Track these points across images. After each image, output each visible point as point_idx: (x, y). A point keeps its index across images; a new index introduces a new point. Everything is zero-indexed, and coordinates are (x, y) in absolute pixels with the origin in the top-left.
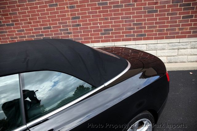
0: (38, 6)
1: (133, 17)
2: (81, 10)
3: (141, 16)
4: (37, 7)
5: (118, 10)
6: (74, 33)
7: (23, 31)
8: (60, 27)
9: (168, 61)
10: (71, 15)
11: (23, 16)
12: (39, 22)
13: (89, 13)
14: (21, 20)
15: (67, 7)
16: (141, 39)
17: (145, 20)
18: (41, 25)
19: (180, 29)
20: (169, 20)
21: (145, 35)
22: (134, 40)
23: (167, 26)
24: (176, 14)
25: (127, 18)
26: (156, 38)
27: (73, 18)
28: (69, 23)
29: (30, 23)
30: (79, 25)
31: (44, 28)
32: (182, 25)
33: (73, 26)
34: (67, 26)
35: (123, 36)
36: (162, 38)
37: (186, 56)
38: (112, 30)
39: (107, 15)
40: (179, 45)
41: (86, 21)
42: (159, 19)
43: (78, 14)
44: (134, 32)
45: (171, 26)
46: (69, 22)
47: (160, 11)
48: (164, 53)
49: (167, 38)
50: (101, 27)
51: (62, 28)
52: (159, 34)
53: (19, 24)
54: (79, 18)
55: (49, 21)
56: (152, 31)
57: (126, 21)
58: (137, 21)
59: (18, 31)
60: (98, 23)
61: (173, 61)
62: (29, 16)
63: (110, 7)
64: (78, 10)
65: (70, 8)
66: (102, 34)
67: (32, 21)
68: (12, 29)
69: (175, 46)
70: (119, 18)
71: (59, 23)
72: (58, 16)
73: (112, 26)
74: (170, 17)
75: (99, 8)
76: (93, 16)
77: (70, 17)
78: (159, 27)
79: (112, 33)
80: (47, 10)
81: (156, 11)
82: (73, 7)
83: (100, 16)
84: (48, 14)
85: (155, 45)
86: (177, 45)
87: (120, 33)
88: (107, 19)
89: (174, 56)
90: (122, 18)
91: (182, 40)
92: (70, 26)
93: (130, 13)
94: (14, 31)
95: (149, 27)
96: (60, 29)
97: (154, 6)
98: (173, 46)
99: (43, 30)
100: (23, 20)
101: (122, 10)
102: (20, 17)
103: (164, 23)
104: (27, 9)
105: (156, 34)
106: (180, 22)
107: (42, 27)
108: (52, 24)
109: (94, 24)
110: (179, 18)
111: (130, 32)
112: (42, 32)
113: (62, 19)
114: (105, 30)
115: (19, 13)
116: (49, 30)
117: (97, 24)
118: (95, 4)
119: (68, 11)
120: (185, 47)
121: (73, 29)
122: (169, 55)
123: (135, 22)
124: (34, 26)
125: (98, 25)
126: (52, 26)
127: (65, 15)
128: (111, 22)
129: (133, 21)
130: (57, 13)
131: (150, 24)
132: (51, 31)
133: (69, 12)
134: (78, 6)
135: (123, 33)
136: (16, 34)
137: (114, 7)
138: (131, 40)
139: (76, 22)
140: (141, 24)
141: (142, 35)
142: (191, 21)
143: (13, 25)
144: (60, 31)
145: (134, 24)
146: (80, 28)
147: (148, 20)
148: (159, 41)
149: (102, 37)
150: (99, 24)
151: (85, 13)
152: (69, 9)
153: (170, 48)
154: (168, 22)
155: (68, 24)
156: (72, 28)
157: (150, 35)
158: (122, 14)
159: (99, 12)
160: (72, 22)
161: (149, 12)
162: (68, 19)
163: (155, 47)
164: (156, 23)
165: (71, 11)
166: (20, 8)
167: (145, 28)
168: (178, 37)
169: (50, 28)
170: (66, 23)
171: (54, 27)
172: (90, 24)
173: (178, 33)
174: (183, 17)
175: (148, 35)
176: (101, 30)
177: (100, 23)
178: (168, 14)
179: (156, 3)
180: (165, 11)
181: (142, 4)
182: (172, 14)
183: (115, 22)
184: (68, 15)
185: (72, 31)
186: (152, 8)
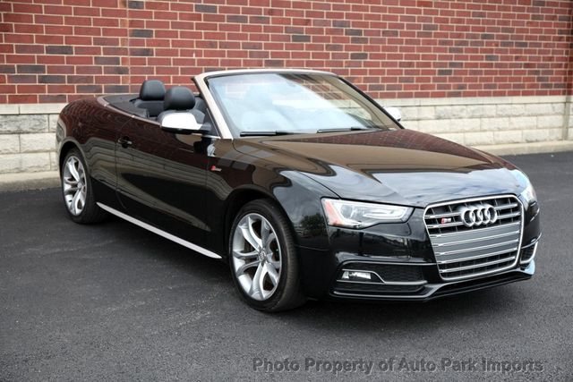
2: (158, 15)
3: (281, 47)
5: (237, 28)
6: (134, 70)
8: (97, 51)
10: (132, 24)
12: (37, 29)
13: (175, 25)
15: (124, 3)
18: (40, 39)
20: (331, 59)
24: (340, 48)
25: (255, 46)
27: (134, 33)
28: (123, 44)
29: (7, 28)
30: (148, 52)
31: (49, 50)
32: (353, 72)
33: (133, 52)
34: (118, 51)
39: (215, 36)
41: (167, 43)
42: (314, 56)
43: (149, 24)
46: (124, 42)
47: (314, 39)
50: (200, 62)
51: (102, 56)
54: (149, 34)
55: (69, 31)
57: (252, 55)
58: (273, 55)
60: (193, 51)
63: (221, 18)
64: (148, 15)
65: (130, 7)
67: (13, 24)
70: (237, 45)
71: (97, 41)
72: (97, 22)
73: (223, 63)
74: (331, 52)
75: (199, 17)
76: (183, 35)
77: (128, 29)
81: (307, 39)
82: (138, 5)
83: (199, 35)
84: (67, 11)
88: (213, 45)
90: (245, 46)
92: (124, 52)
93: (261, 37)
96: (95, 58)
97: (305, 27)
99: (45, 54)
101: (245, 28)
103: (321, 64)
106: (349, 64)
107: (45, 45)
108: (77, 41)
109: (183, 53)
110: (346, 56)
112: (41, 59)
113: (106, 32)
116: (65, 55)
117: (190, 53)
118: (190, 8)
119: (123, 14)
121: (133, 62)
123: (270, 59)
124: (19, 39)
125: (194, 57)
126: (74, 46)
127: (114, 23)
128: (222, 54)
129: (266, 55)
130: (95, 12)
132: (70, 60)
133: (125, 16)
134: (150, 6)
137: (230, 19)
139: (142, 43)
142: (367, 64)
144: (96, 63)
145: (268, 63)
146: (151, 62)
147: (294, 55)
150: (196, 56)
151: (166, 25)
152: (128, 9)
154: (329, 64)
155: (120, 46)
156: (129, 57)
158: (244, 37)
159: (199, 26)
160: (133, 43)
161: (295, 38)
162: (123, 32)
164: (308, 64)
165: (132, 14)
169: (68, 50)
170: (116, 42)
171: (79, 50)
172: (175, 53)
174: (353, 56)
176: (199, 71)
177: (199, 53)
178: (328, 47)
179: (307, 22)
180: (322, 39)
181: (282, 21)
182: (334, 48)
183: (230, 54)
184: (123, 23)
185: (129, 67)
186: (301, 31)
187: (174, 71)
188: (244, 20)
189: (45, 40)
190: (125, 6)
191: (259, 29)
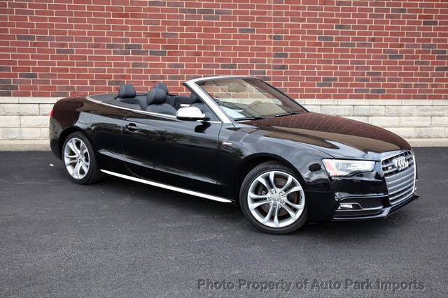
0: (221, 28)
1: (369, 63)
2: (292, 44)
3: (380, 63)
4: (217, 30)
5: (347, 51)
6: (275, 78)
7: (181, 66)
8: (252, 67)
9: (416, 135)
10: (275, 49)
11: (188, 42)
12: (216, 54)
13: (303, 50)
14: (182, 48)
15: (270, 37)
16: (377, 97)
17: (384, 68)
18: (218, 60)
19: (433, 86)
20: (419, 71)
21: (384, 91)
22: (368, 97)
23: (416, 80)
24: (428, 63)
25: (360, 63)
26: (400, 97)
27: (276, 55)
28: (268, 62)
29: (199, 54)
30: (284, 67)
31: (223, 66)
32: (437, 80)
33: (275, 67)
34: (265, 67)
35: (351, 91)
36: (408, 98)
37: (443, 128)
38: (336, 79)
39: (331, 56)
40: (433, 110)
41: (297, 61)
42: (405, 69)
43: (286, 50)
44: (368, 85)
45: (421, 80)
46: (269, 61)
47: (406, 57)
48: (411, 120)
49: (415, 97)
50: (320, 74)
51: (255, 69)
52: (404, 91)
53: (176, 53)
54: (286, 55)
55: (235, 54)
56: (395, 86)
57: (357, 68)
58: (373, 68)
59: (170, 66)
60: (315, 66)
61: (424, 135)
62: (199, 42)
63: (336, 45)
64: (286, 44)
65: (274, 39)
66: (319, 85)
67: (203, 51)
68: (159, 60)
69: (427, 110)
70: (347, 62)
71: (252, 61)
72: (252, 49)
73: (336, 74)
74: (419, 66)
75: (320, 44)
76: (309, 56)
77: (272, 52)
78: (405, 80)
79: (335, 85)
80: (235, 37)
81: (401, 57)
82: (279, 38)
83: (320, 56)
84: (235, 43)
85: (398, 107)
86: (430, 110)
87: (346, 85)
88: (329, 62)
89: (425, 127)
90: (353, 62)
91: (436, 102)
92: (269, 67)
93: (365, 57)
94: (164, 66)
95: (390, 80)
96: (250, 71)
97: (399, 49)
98: (423, 110)
99: (220, 69)
100: (186, 48)
101: (353, 51)
102: (181, 42)
103: (411, 74)
104: (199, 30)
105: (400, 91)
106: (434, 75)
107: (220, 63)
108: (239, 60)
109: (308, 68)
110: (431, 69)
111: (363, 85)
112: (217, 72)
113: (258, 55)
114: (324, 79)
115: (182, 36)
116: (232, 69)
117: (313, 68)
118: (314, 38)
119: (269, 43)
120: (441, 113)
121: (274, 73)
122: (418, 125)
123: (371, 71)
124: (205, 60)
125: (316, 70)
126: (238, 63)
127: (264, 49)
128: (335, 68)
129: (368, 68)
130: (251, 43)
131: (392, 74)
132: (234, 72)
133: (271, 45)
134: (287, 38)
135: (351, 85)
136: (165, 71)
137: (342, 45)
138: (362, 98)
139: (281, 61)
140: (380, 74)
141: (379, 91)
143: (163, 53)
144: (251, 74)
145: (369, 74)
146: (286, 73)
147: (389, 69)
148: (404, 102)
149: (319, 91)
151: (298, 50)
152: (273, 41)
153: (419, 114)
154: (417, 74)
155: (266, 63)
156: (272, 70)
157: (391, 91)
158: (353, 56)
159: (320, 50)
160: (275, 61)
161: (391, 57)
162: (269, 55)
163: (397, 110)
164: (401, 74)
165: (275, 44)
166: (185, 27)
167: (384, 80)
168: (431, 98)
169: (234, 66)
170: (264, 61)
171: (240, 66)
172: (302, 67)
173: (430, 91)
174: (437, 69)
175: (388, 91)
176: (318, 79)
177: (319, 68)
178: (416, 63)
179: (401, 46)
180: (413, 57)
181: (382, 45)
182: (422, 63)
183: (341, 68)
184: (269, 49)
185: (272, 76)
186: (396, 52)
187: (302, 79)
188: (353, 45)
189: (220, 60)
190: (271, 38)
191: (364, 51)
